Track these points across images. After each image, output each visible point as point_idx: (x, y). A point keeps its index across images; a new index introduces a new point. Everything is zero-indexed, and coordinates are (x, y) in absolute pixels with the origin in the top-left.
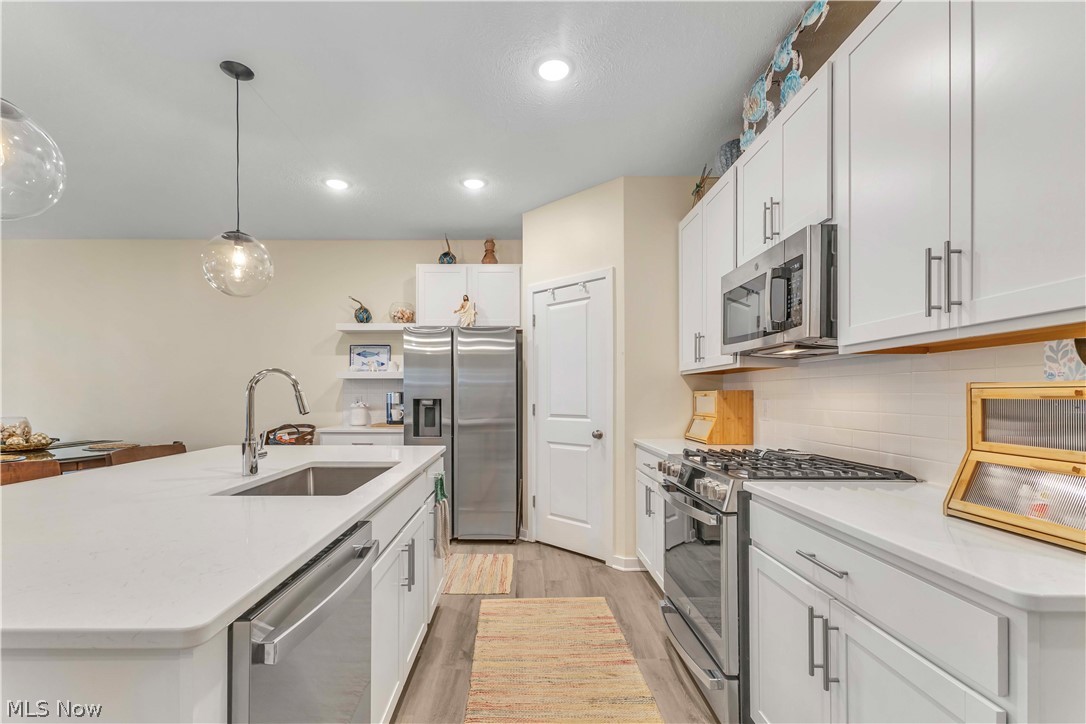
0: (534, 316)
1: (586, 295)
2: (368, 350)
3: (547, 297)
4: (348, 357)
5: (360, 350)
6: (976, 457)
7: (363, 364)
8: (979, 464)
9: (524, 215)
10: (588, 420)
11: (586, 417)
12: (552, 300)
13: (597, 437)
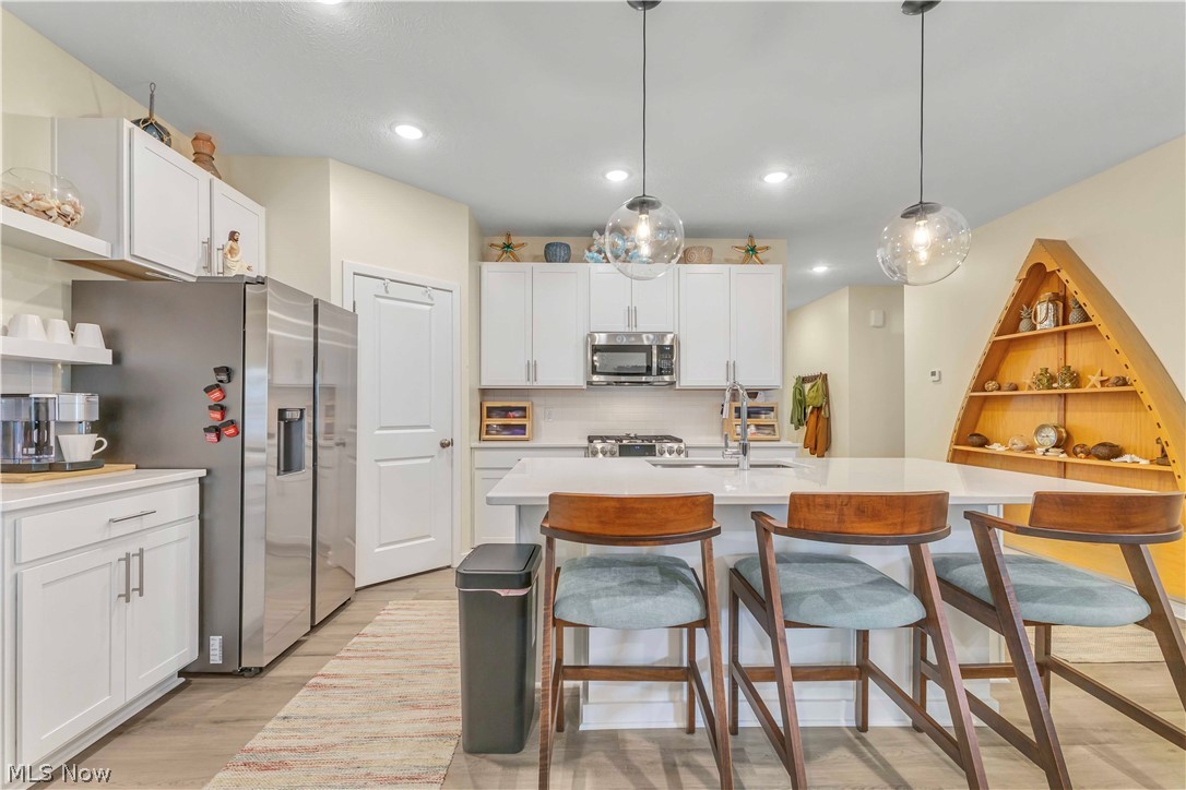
0: (354, 303)
1: (429, 301)
3: (378, 286)
9: (331, 161)
10: (431, 430)
11: (428, 427)
12: (383, 293)
13: (444, 445)
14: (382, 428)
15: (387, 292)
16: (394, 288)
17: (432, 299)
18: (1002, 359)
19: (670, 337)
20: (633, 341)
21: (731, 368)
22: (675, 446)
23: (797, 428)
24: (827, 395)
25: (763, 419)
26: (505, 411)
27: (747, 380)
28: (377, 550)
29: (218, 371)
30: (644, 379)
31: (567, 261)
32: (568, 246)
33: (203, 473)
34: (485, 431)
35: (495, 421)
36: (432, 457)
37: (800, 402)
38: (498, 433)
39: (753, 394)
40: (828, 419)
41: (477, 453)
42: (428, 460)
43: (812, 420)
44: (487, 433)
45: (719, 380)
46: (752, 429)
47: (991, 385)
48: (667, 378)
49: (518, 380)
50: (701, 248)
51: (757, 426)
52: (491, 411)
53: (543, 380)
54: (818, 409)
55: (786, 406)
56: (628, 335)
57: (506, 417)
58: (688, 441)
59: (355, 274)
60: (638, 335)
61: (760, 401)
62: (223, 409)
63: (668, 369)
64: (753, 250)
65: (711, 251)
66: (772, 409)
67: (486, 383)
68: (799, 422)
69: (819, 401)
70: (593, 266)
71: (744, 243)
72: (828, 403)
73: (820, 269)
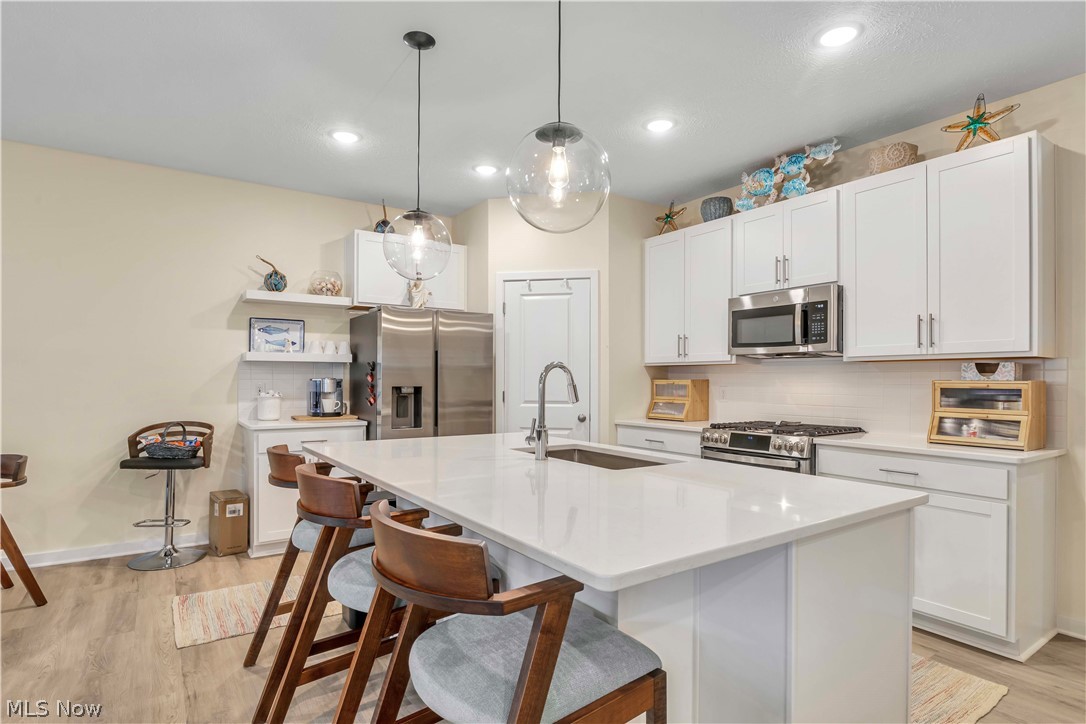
0: (504, 304)
1: (568, 291)
2: (273, 325)
3: (522, 287)
4: (247, 332)
5: (264, 325)
6: (938, 415)
7: (267, 342)
8: (941, 418)
9: (489, 201)
10: (570, 405)
11: (567, 402)
12: (527, 291)
13: (582, 420)
14: (526, 402)
15: (530, 290)
16: (537, 286)
17: (570, 288)
21: (927, 325)
25: (1000, 410)
30: (801, 349)
35: (662, 399)
36: (571, 429)
39: (987, 367)
41: (619, 430)
59: (505, 281)
60: (784, 293)
61: (994, 379)
62: (372, 387)
63: (819, 335)
66: (1019, 393)
67: (651, 360)
70: (741, 215)
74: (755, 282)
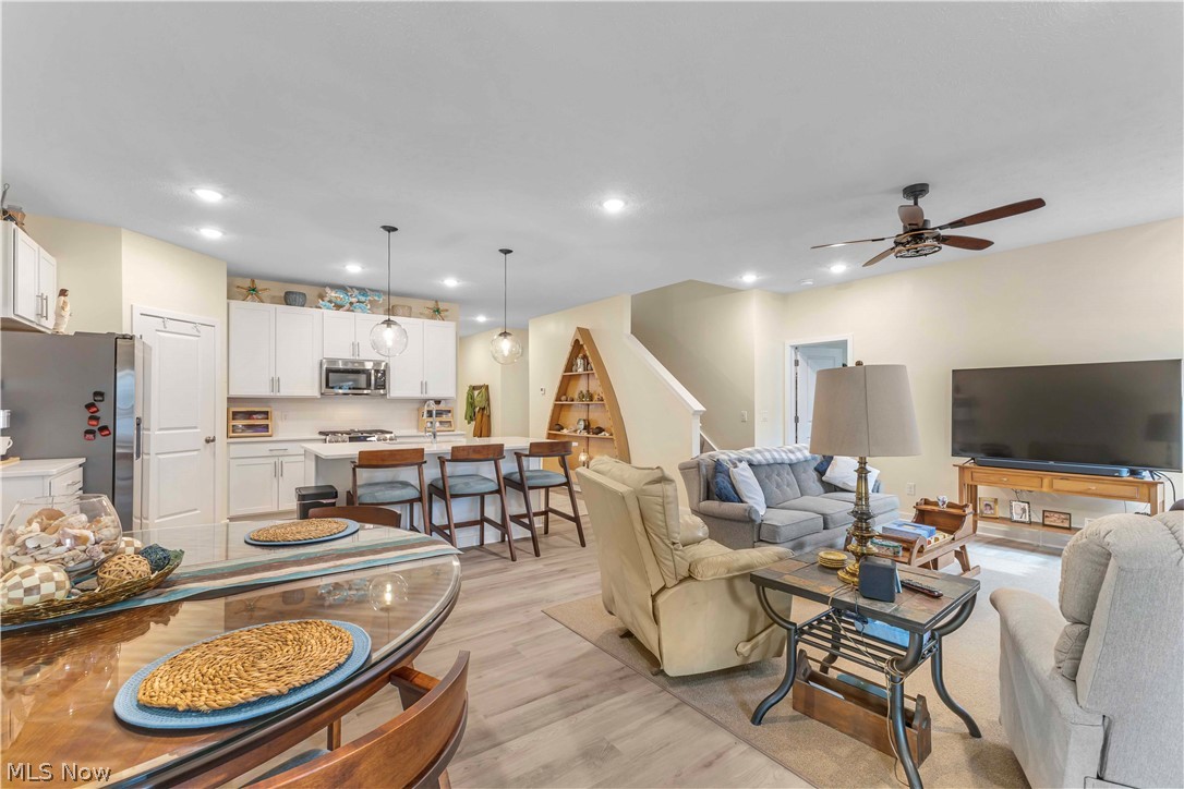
1: (197, 334)
9: (123, 230)
10: (198, 430)
11: (195, 428)
12: (164, 329)
13: (208, 441)
14: (161, 429)
15: (166, 327)
16: (171, 325)
17: (200, 333)
18: (568, 384)
19: (383, 364)
20: (357, 366)
21: (424, 386)
22: (388, 436)
23: (469, 423)
24: (488, 400)
25: (444, 418)
26: (249, 415)
27: (433, 393)
28: (157, 521)
29: (96, 394)
30: (365, 392)
31: (303, 306)
32: (304, 295)
33: (83, 460)
34: (232, 431)
35: (240, 423)
36: (199, 450)
37: (471, 404)
38: (243, 431)
39: (438, 402)
40: (489, 416)
41: (232, 447)
42: (195, 453)
43: (479, 416)
44: (233, 432)
45: (417, 394)
46: (438, 424)
47: (563, 398)
48: (382, 391)
49: (263, 391)
50: (404, 306)
51: (441, 422)
52: (235, 414)
53: (284, 392)
54: (483, 409)
55: (461, 409)
56: (353, 362)
57: (249, 419)
58: (397, 433)
59: (141, 315)
60: (362, 363)
61: (442, 406)
62: (97, 419)
63: (382, 386)
64: (438, 311)
65: (410, 308)
66: (449, 411)
67: (234, 393)
68: (471, 418)
69: (483, 404)
70: (324, 311)
71: (431, 304)
72: (489, 405)
73: (481, 319)
74: (342, 354)
